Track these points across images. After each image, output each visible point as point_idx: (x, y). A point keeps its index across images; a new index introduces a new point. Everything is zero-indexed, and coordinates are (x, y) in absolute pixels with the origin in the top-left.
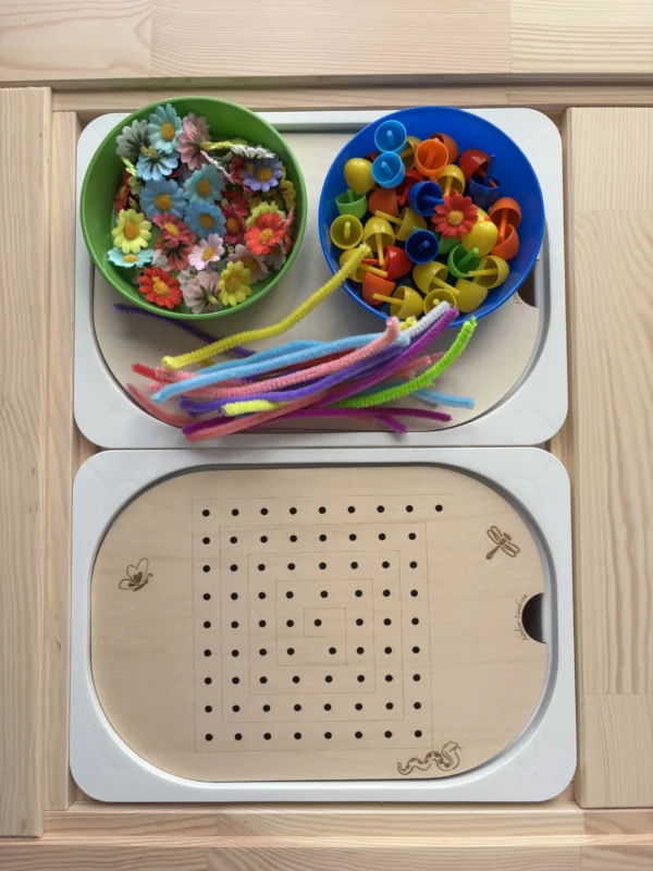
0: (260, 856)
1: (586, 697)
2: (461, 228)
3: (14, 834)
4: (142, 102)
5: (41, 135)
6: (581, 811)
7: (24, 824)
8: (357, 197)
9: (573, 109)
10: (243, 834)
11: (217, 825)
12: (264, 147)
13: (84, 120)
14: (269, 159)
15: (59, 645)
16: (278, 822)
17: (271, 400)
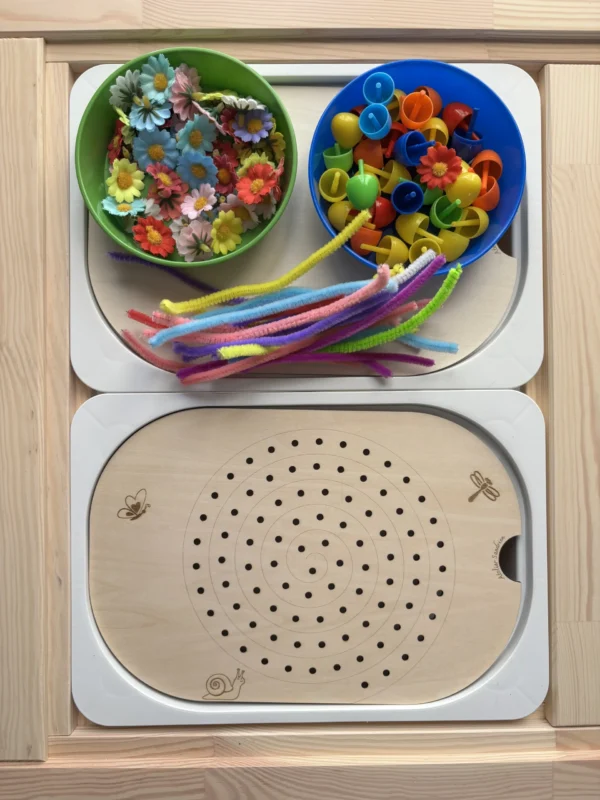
0: (253, 775)
1: (558, 624)
2: (446, 179)
3: (19, 758)
4: (134, 53)
5: (35, 85)
6: (553, 729)
7: (29, 749)
8: (343, 151)
9: (551, 65)
10: (237, 755)
11: (213, 747)
12: (254, 98)
13: (76, 71)
14: (260, 110)
15: (60, 580)
16: (269, 743)
17: (262, 344)
